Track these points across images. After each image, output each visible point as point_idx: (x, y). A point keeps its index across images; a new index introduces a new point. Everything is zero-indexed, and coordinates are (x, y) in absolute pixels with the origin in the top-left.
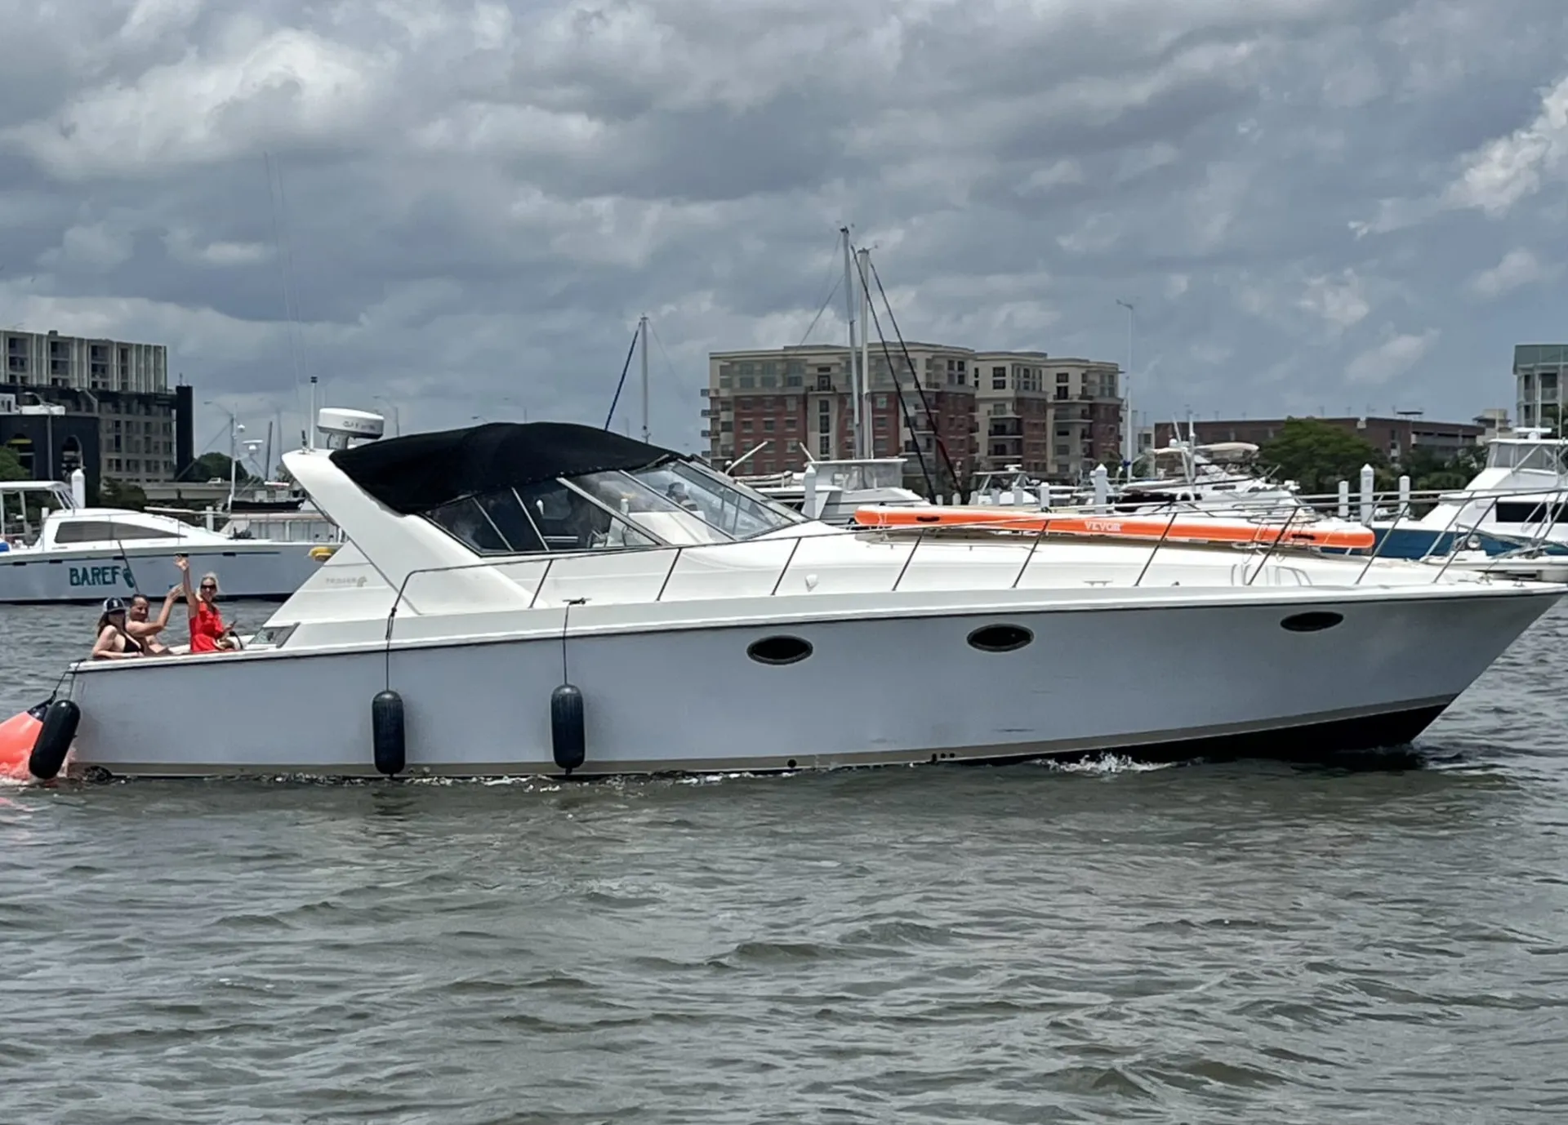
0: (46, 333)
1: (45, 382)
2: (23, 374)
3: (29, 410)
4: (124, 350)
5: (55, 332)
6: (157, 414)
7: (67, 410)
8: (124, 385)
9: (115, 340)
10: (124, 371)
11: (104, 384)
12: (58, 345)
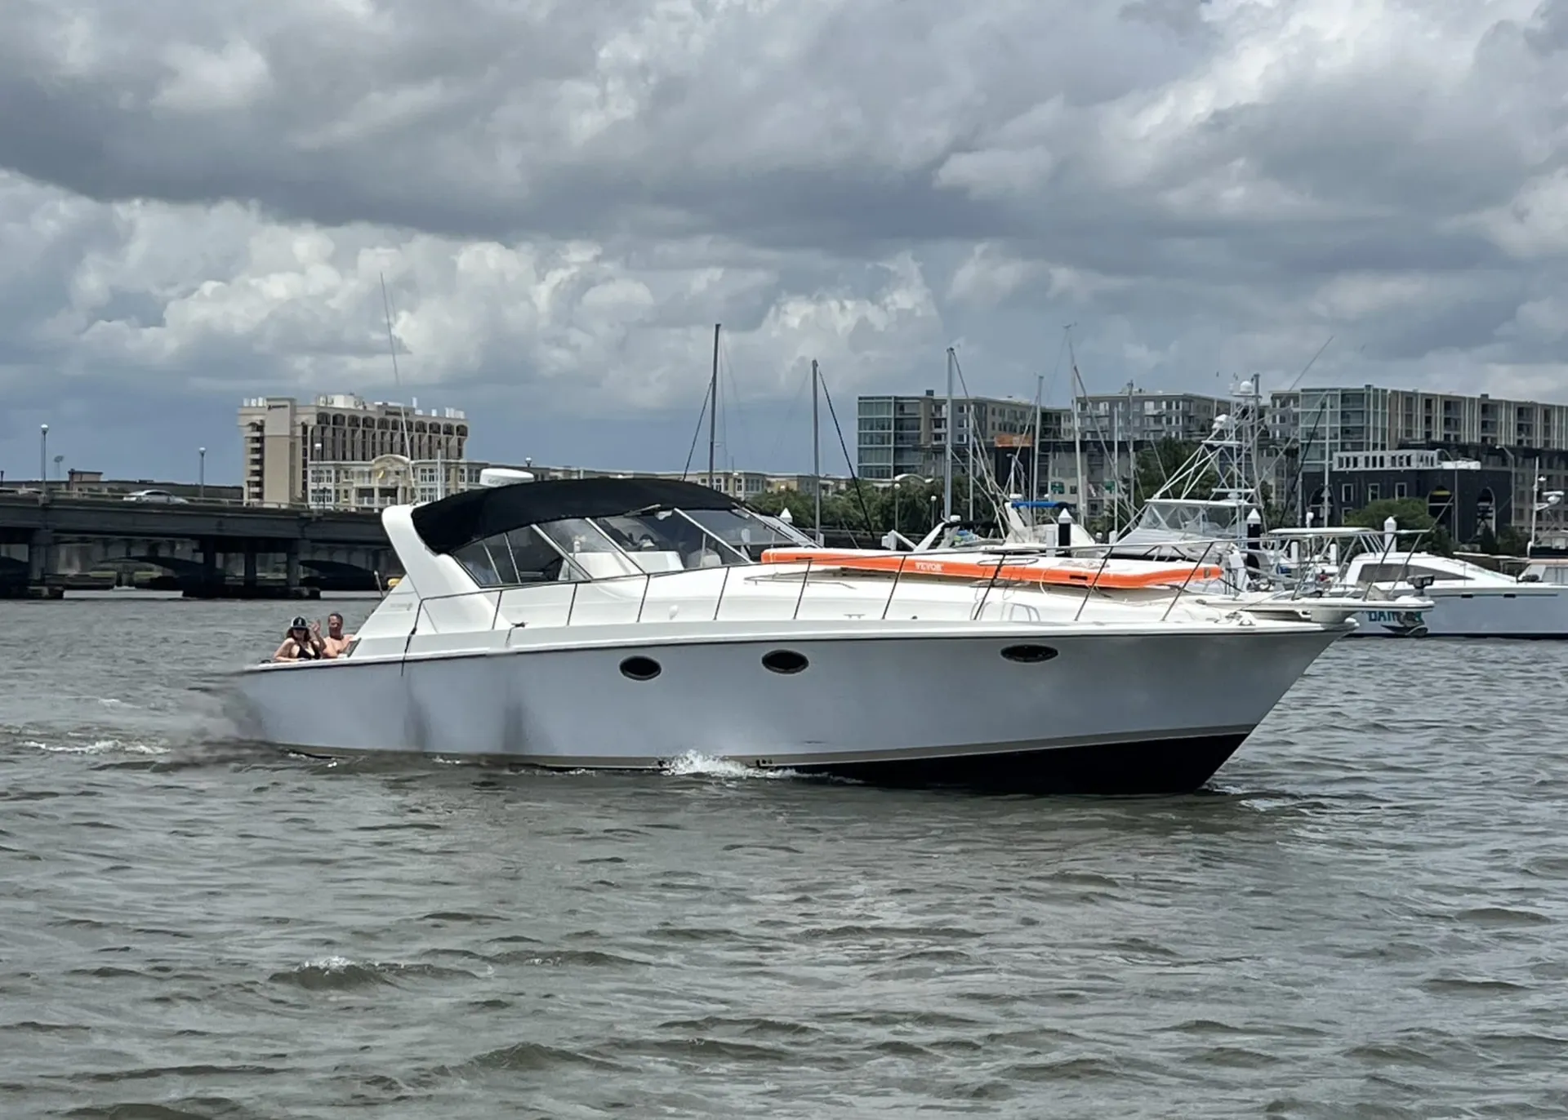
0: (1479, 396)
1: (1475, 440)
2: (1457, 433)
3: (1448, 465)
4: (1547, 411)
5: (1487, 396)
6: (1558, 468)
7: (1482, 465)
8: (1547, 443)
9: (1540, 401)
10: (1547, 430)
11: (1528, 442)
12: (1488, 407)
